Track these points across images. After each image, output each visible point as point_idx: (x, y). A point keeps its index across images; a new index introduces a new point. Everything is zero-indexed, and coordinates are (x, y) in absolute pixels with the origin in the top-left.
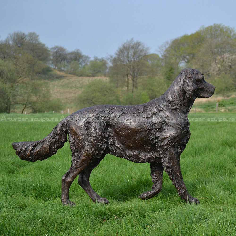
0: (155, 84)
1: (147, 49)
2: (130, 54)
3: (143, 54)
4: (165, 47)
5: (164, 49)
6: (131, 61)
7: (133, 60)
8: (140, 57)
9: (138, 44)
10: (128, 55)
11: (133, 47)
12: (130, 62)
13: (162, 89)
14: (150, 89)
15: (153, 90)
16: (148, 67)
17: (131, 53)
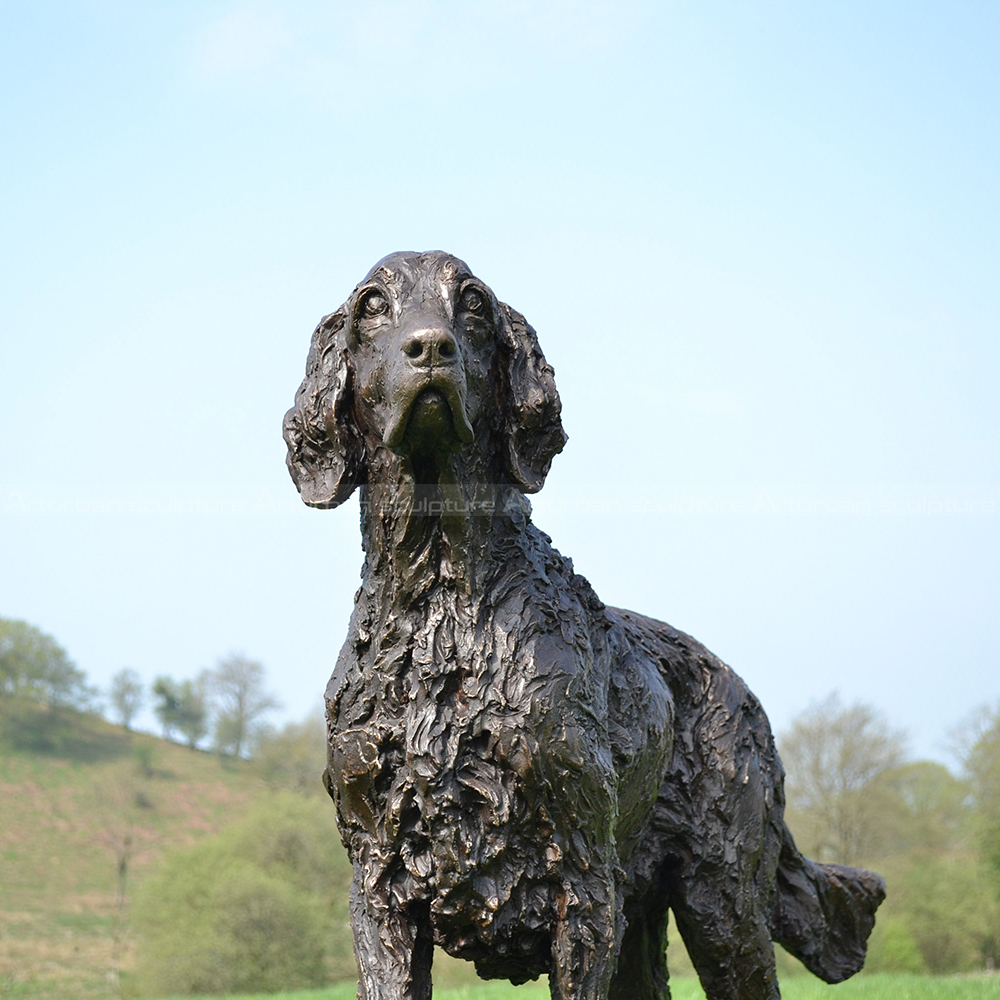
0: (943, 887)
1: (902, 736)
2: (825, 758)
3: (882, 756)
4: (976, 726)
5: (973, 738)
6: (831, 788)
7: (838, 782)
8: (871, 773)
9: (860, 717)
10: (817, 762)
11: (837, 730)
12: (826, 792)
13: (972, 910)
14: (919, 911)
15: (932, 915)
16: (904, 814)
17: (831, 755)
